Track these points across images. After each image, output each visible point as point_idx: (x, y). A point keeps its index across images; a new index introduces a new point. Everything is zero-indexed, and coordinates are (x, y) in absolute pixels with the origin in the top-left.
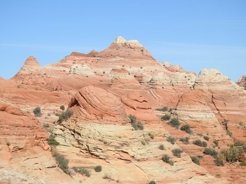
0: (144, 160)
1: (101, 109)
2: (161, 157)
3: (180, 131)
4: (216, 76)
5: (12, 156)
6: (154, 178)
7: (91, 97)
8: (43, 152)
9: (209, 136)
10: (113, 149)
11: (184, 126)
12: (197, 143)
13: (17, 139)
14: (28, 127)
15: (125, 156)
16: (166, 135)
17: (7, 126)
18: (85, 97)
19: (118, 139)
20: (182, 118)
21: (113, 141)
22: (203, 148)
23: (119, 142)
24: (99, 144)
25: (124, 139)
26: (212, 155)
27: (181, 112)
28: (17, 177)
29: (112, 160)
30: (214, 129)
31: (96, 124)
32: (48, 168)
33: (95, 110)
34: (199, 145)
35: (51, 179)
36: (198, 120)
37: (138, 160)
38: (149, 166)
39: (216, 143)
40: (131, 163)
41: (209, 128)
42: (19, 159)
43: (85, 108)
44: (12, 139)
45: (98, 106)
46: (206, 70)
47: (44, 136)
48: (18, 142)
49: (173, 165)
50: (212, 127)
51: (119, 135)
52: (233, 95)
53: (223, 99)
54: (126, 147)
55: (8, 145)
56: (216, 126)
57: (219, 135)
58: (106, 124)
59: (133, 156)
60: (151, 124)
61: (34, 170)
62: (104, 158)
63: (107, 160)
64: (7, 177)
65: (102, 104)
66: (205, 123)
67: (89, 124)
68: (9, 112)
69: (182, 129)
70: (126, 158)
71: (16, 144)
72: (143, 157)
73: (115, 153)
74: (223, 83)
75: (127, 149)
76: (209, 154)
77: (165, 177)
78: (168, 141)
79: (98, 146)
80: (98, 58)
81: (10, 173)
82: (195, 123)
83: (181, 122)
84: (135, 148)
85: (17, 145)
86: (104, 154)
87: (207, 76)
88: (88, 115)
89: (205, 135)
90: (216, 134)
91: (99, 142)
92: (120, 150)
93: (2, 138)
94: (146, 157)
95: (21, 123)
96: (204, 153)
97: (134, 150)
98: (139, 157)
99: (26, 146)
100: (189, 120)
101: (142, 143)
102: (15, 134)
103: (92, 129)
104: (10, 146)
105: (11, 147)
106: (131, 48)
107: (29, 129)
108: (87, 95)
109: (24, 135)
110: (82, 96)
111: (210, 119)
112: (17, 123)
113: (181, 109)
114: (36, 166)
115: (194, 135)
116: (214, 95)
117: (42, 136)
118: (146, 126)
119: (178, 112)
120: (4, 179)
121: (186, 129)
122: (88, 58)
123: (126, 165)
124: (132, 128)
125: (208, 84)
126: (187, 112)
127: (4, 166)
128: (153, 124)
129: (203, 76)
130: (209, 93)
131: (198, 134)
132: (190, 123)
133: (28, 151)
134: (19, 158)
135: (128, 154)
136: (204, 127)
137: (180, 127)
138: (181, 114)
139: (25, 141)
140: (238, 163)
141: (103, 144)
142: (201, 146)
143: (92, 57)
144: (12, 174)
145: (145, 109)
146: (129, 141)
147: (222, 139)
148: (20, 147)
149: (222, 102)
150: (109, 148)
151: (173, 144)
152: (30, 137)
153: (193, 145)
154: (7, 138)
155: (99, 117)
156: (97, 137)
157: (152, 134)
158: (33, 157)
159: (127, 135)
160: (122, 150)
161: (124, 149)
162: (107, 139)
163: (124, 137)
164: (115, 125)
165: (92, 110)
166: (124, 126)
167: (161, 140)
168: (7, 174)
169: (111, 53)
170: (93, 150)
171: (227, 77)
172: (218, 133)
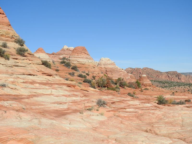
3: (71, 69)
4: (108, 61)
9: (89, 73)
11: (74, 67)
12: (80, 76)
16: (14, 37)
20: (73, 62)
22: (83, 79)
26: (88, 83)
27: (72, 58)
30: (93, 69)
34: (81, 77)
36: (83, 63)
39: (94, 77)
41: (90, 69)
46: (103, 58)
49: (8, 59)
50: (92, 68)
52: (116, 70)
53: (111, 72)
56: (95, 68)
57: (97, 73)
66: (87, 65)
69: (72, 69)
74: (111, 64)
76: (87, 82)
78: (16, 42)
80: (55, 55)
82: (81, 65)
83: (72, 64)
87: (104, 61)
89: (87, 72)
90: (94, 72)
96: (84, 81)
100: (77, 63)
106: (70, 51)
111: (91, 63)
113: (72, 56)
115: (80, 72)
116: (107, 70)
119: (70, 58)
121: (75, 68)
122: (51, 55)
125: (104, 65)
126: (76, 58)
129: (102, 61)
130: (105, 69)
131: (83, 72)
132: (78, 65)
136: (87, 68)
137: (71, 67)
138: (72, 60)
140: (106, 88)
142: (82, 78)
143: (52, 55)
147: (98, 75)
149: (111, 73)
151: (21, 46)
153: (77, 77)
169: (61, 53)
171: (113, 62)
172: (96, 72)
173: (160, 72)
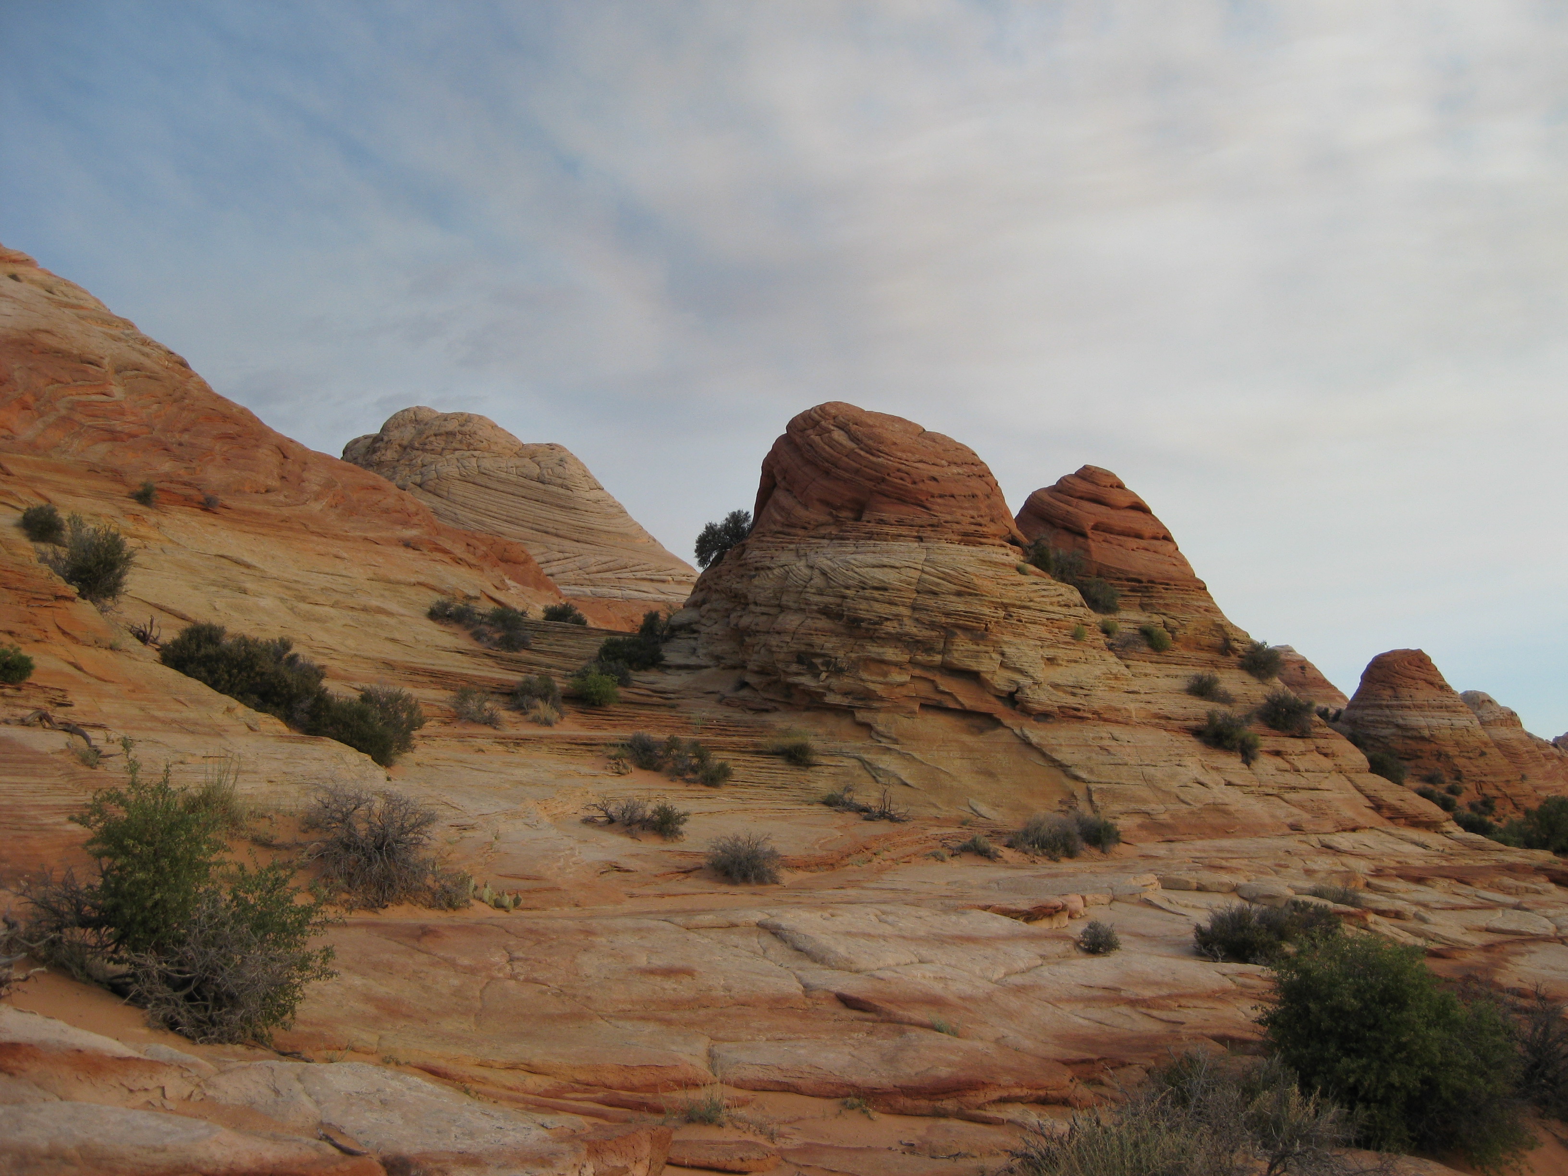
0: (1075, 715)
2: (1190, 724)
4: (1480, 708)
9: (1464, 785)
10: (896, 654)
15: (966, 696)
21: (893, 609)
23: (926, 617)
24: (824, 632)
27: (1366, 711)
29: (885, 711)
30: (1480, 762)
31: (825, 542)
33: (830, 484)
36: (1426, 733)
37: (1044, 716)
39: (1488, 805)
40: (1000, 731)
41: (1463, 760)
45: (844, 462)
51: (932, 581)
52: (1528, 751)
54: (970, 646)
57: (1498, 780)
58: (871, 536)
59: (1011, 694)
62: (845, 702)
63: (861, 716)
65: (862, 453)
66: (1448, 742)
67: (792, 546)
70: (969, 705)
73: (905, 677)
74: (1502, 722)
75: (977, 657)
77: (1195, 807)
79: (818, 640)
82: (1414, 745)
83: (1371, 741)
84: (1021, 652)
86: (846, 682)
89: (1450, 779)
91: (823, 623)
92: (936, 659)
97: (1017, 661)
98: (1044, 699)
100: (1393, 735)
103: (800, 565)
111: (1464, 733)
113: (1367, 702)
123: (965, 738)
126: (1387, 711)
132: (1398, 745)
135: (981, 679)
136: (1446, 756)
146: (987, 612)
150: (876, 650)
155: (842, 513)
156: (816, 600)
160: (950, 659)
161: (960, 655)
162: (866, 605)
163: (959, 594)
164: (919, 543)
165: (818, 485)
166: (970, 547)
170: (794, 668)
172: (1495, 775)
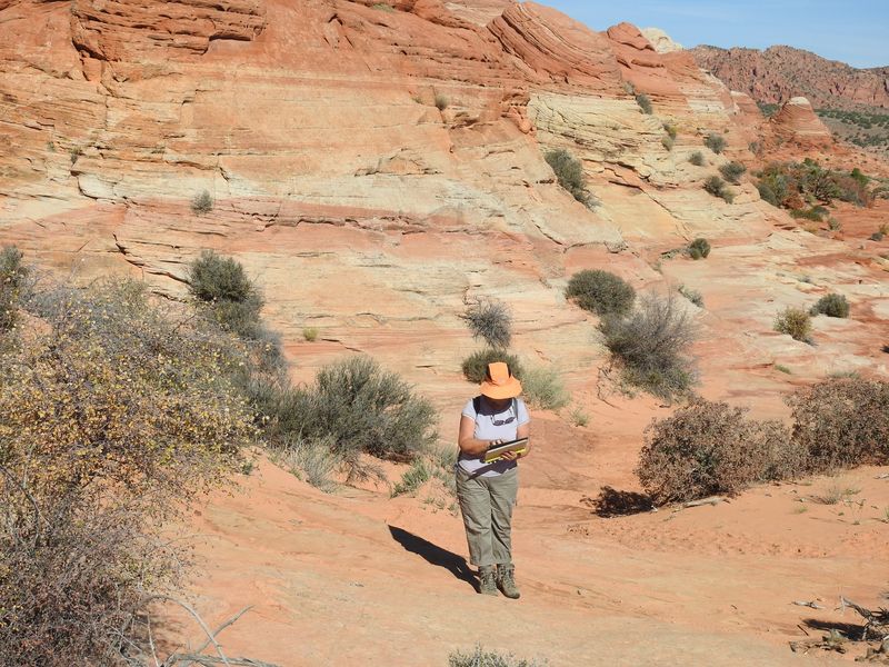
0: (672, 187)
1: (565, 57)
2: (702, 183)
4: (658, 43)
5: (452, 139)
6: (699, 231)
7: (536, 27)
8: (521, 137)
10: (599, 158)
13: (462, 90)
14: (483, 61)
15: (627, 176)
16: (702, 131)
17: (431, 52)
18: (520, 28)
19: (611, 132)
21: (600, 137)
23: (612, 140)
24: (565, 145)
25: (626, 134)
28: (479, 202)
29: (595, 184)
31: (553, 94)
32: (541, 182)
33: (550, 61)
35: (557, 216)
37: (659, 188)
38: (685, 203)
40: (643, 194)
42: (473, 151)
43: (522, 56)
44: (449, 90)
45: (556, 50)
47: (521, 92)
48: (465, 99)
49: (731, 203)
51: (613, 122)
54: (631, 154)
55: (441, 106)
58: (578, 94)
59: (647, 177)
60: (667, 102)
61: (512, 187)
64: (455, 203)
65: (565, 46)
68: (423, 15)
70: (630, 182)
71: (460, 104)
72: (669, 180)
73: (602, 169)
75: (633, 159)
77: (722, 231)
78: (707, 144)
81: (460, 190)
84: (650, 157)
85: (464, 110)
88: (531, 71)
91: (564, 140)
92: (616, 160)
93: (423, 84)
94: (676, 182)
95: (463, 46)
97: (648, 161)
98: (659, 179)
99: (483, 115)
101: (664, 146)
102: (456, 76)
103: (544, 106)
104: (446, 111)
105: (450, 113)
107: (484, 67)
108: (526, 24)
109: (476, 83)
110: (510, 25)
111: (716, 116)
112: (452, 46)
114: (517, 176)
117: (517, 91)
118: (657, 107)
120: (447, 208)
123: (629, 198)
124: (639, 107)
127: (441, 167)
128: (673, 104)
133: (489, 131)
134: (472, 148)
135: (634, 171)
139: (482, 100)
141: (575, 144)
144: (466, 194)
145: (651, 66)
146: (637, 138)
148: (472, 117)
150: (590, 155)
151: (717, 152)
152: (493, 89)
154: (435, 85)
155: (557, 78)
156: (558, 127)
157: (671, 126)
158: (503, 148)
159: (631, 123)
160: (621, 160)
161: (626, 158)
162: (584, 133)
163: (625, 128)
164: (600, 100)
165: (542, 60)
166: (620, 102)
167: (691, 143)
168: (453, 192)
173: (847, 66)
